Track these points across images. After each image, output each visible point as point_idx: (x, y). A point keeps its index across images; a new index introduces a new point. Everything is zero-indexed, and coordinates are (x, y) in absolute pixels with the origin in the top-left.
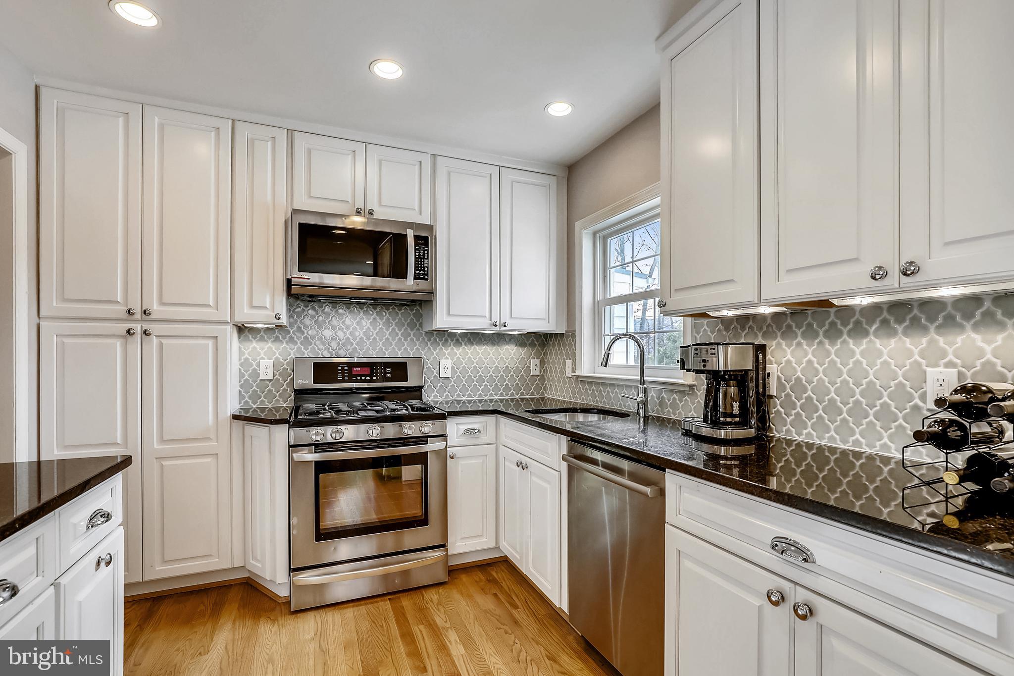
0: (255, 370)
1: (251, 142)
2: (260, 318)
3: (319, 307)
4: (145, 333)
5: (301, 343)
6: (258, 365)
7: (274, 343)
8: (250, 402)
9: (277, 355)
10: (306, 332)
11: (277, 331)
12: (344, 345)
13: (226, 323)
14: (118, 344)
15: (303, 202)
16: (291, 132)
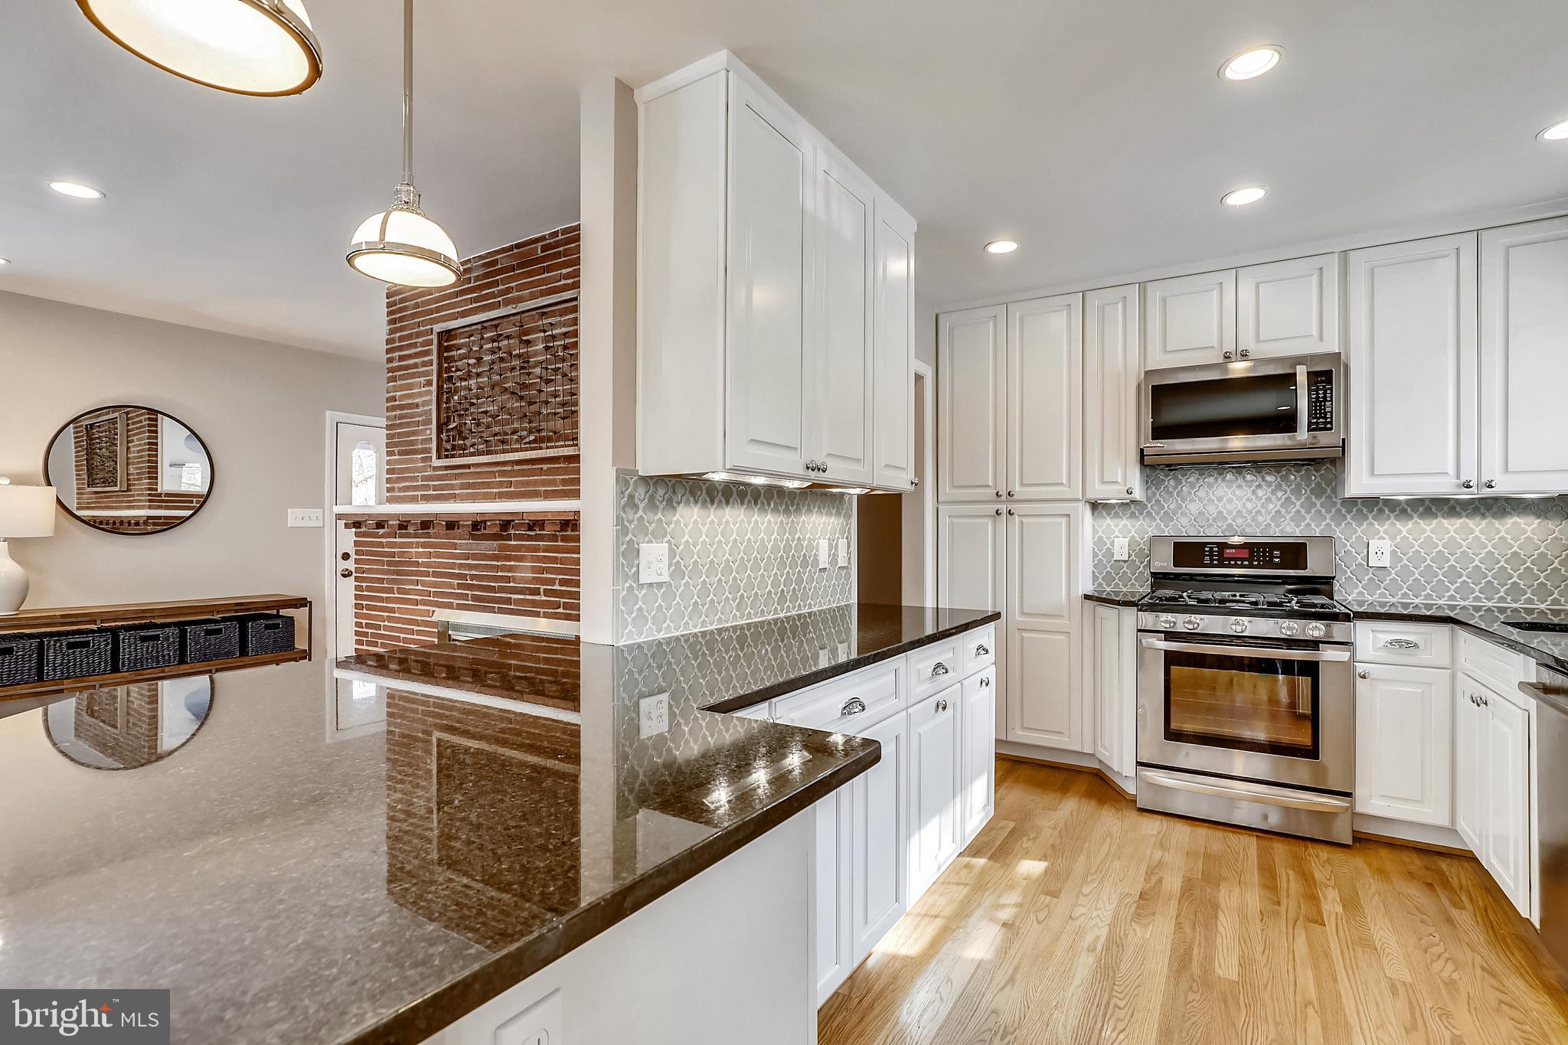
0: (1108, 549)
1: (1102, 309)
2: (1112, 494)
3: (1182, 475)
4: (1010, 514)
5: (1160, 520)
6: (1112, 544)
7: (1129, 520)
8: (1104, 583)
9: (1133, 533)
10: (1166, 506)
11: (1132, 506)
12: (1214, 520)
13: (1078, 500)
14: (990, 523)
15: (1159, 361)
16: (1142, 286)
